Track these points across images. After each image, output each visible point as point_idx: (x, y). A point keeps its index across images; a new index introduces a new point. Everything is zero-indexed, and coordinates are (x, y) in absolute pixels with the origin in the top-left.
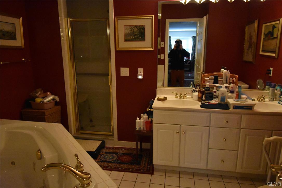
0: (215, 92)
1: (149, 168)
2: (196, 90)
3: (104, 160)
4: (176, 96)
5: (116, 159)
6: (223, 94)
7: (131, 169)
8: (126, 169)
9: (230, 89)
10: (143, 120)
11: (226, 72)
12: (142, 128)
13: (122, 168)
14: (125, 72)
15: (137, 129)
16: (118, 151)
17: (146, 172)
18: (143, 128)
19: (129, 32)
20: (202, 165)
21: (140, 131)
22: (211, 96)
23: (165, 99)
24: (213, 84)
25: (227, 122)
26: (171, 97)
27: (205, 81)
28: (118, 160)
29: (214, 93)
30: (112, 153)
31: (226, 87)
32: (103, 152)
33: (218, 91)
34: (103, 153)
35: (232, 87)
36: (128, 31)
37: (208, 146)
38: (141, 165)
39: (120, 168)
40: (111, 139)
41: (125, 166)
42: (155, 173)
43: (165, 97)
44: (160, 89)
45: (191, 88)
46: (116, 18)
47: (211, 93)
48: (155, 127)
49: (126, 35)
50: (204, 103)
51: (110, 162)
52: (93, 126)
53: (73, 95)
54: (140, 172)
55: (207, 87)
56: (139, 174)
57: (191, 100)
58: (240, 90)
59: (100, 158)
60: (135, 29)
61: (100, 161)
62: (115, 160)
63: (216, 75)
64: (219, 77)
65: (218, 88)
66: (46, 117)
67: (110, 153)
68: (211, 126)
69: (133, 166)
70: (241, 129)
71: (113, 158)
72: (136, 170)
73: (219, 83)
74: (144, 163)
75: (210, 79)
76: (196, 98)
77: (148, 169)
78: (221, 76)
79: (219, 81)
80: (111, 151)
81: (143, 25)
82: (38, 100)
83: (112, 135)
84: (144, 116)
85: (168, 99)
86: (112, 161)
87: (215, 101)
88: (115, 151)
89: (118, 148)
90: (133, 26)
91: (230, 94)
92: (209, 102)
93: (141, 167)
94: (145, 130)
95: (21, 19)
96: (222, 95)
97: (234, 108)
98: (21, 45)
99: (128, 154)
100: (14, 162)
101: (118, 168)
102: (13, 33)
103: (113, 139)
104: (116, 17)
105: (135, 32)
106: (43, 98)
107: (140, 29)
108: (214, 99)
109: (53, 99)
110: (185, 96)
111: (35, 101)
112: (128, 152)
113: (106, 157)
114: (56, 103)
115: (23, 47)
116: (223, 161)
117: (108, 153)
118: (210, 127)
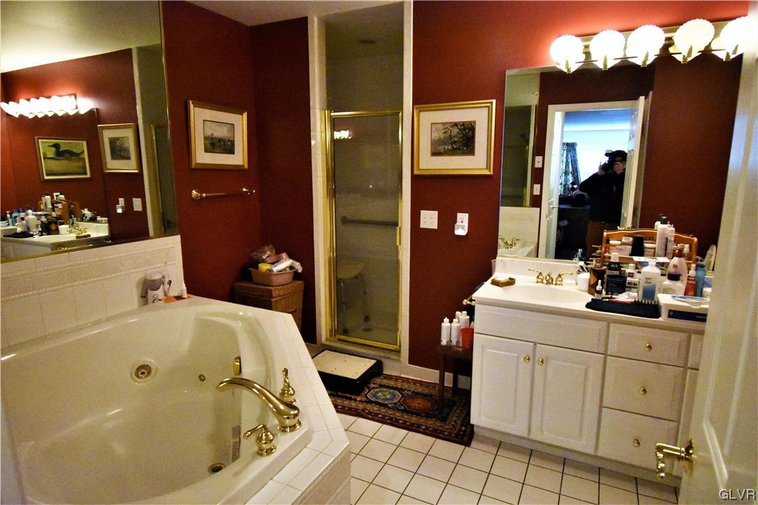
0: (631, 275)
1: (464, 431)
2: (587, 268)
3: (373, 399)
4: (538, 278)
5: (399, 401)
6: (649, 281)
7: (423, 427)
8: (413, 424)
9: (671, 269)
10: (459, 325)
11: (665, 229)
12: (454, 343)
13: (405, 422)
14: (429, 219)
15: (444, 342)
16: (406, 386)
17: (455, 439)
18: (458, 342)
19: (442, 136)
20: (583, 444)
21: (449, 347)
22: (620, 284)
23: (511, 282)
24: (631, 255)
25: (650, 347)
26: (525, 280)
27: (611, 248)
28: (402, 405)
29: (629, 276)
30: (392, 388)
31: (661, 265)
32: (374, 384)
33: (639, 272)
34: (375, 386)
35: (675, 266)
36: (439, 135)
37: (601, 400)
38: (447, 422)
39: (401, 422)
40: (395, 360)
41: (414, 419)
42: (474, 444)
43: (510, 279)
44: (502, 261)
45: (576, 263)
46: (416, 108)
47: (623, 277)
48: (478, 340)
49: (435, 143)
50: (601, 298)
51: (385, 406)
52: (368, 330)
53: (327, 262)
54: (441, 435)
55: (612, 263)
56: (438, 440)
57: (574, 289)
58: (700, 273)
59: (366, 395)
60: (455, 130)
61: (365, 402)
62: (395, 404)
63: (639, 236)
64: (646, 240)
65: (639, 266)
66: (273, 300)
67: (388, 387)
68: (609, 354)
69: (430, 422)
70: (689, 368)
71: (392, 399)
72: (435, 430)
73: (645, 253)
74: (455, 418)
75: (623, 244)
76: (586, 287)
77: (462, 433)
78: (652, 238)
79: (645, 250)
80: (392, 383)
81: (470, 122)
82: (264, 267)
83: (398, 352)
84: (460, 317)
85: (517, 283)
86: (389, 405)
87: (629, 295)
88: (399, 385)
89: (407, 380)
90: (451, 123)
91: (667, 282)
92: (613, 297)
93: (446, 427)
94: (461, 347)
95: (245, 115)
96: (647, 282)
97: (670, 316)
98: (241, 164)
99: (426, 395)
100: (204, 376)
101: (397, 420)
102: (229, 141)
103: (399, 361)
104: (415, 106)
105: (454, 137)
106: (273, 263)
107: (464, 129)
108: (628, 291)
109: (291, 267)
110: (560, 279)
111: (257, 268)
112: (426, 391)
113: (378, 395)
114: (297, 276)
115: (246, 166)
116: (639, 443)
117: (384, 386)
118: (605, 354)
